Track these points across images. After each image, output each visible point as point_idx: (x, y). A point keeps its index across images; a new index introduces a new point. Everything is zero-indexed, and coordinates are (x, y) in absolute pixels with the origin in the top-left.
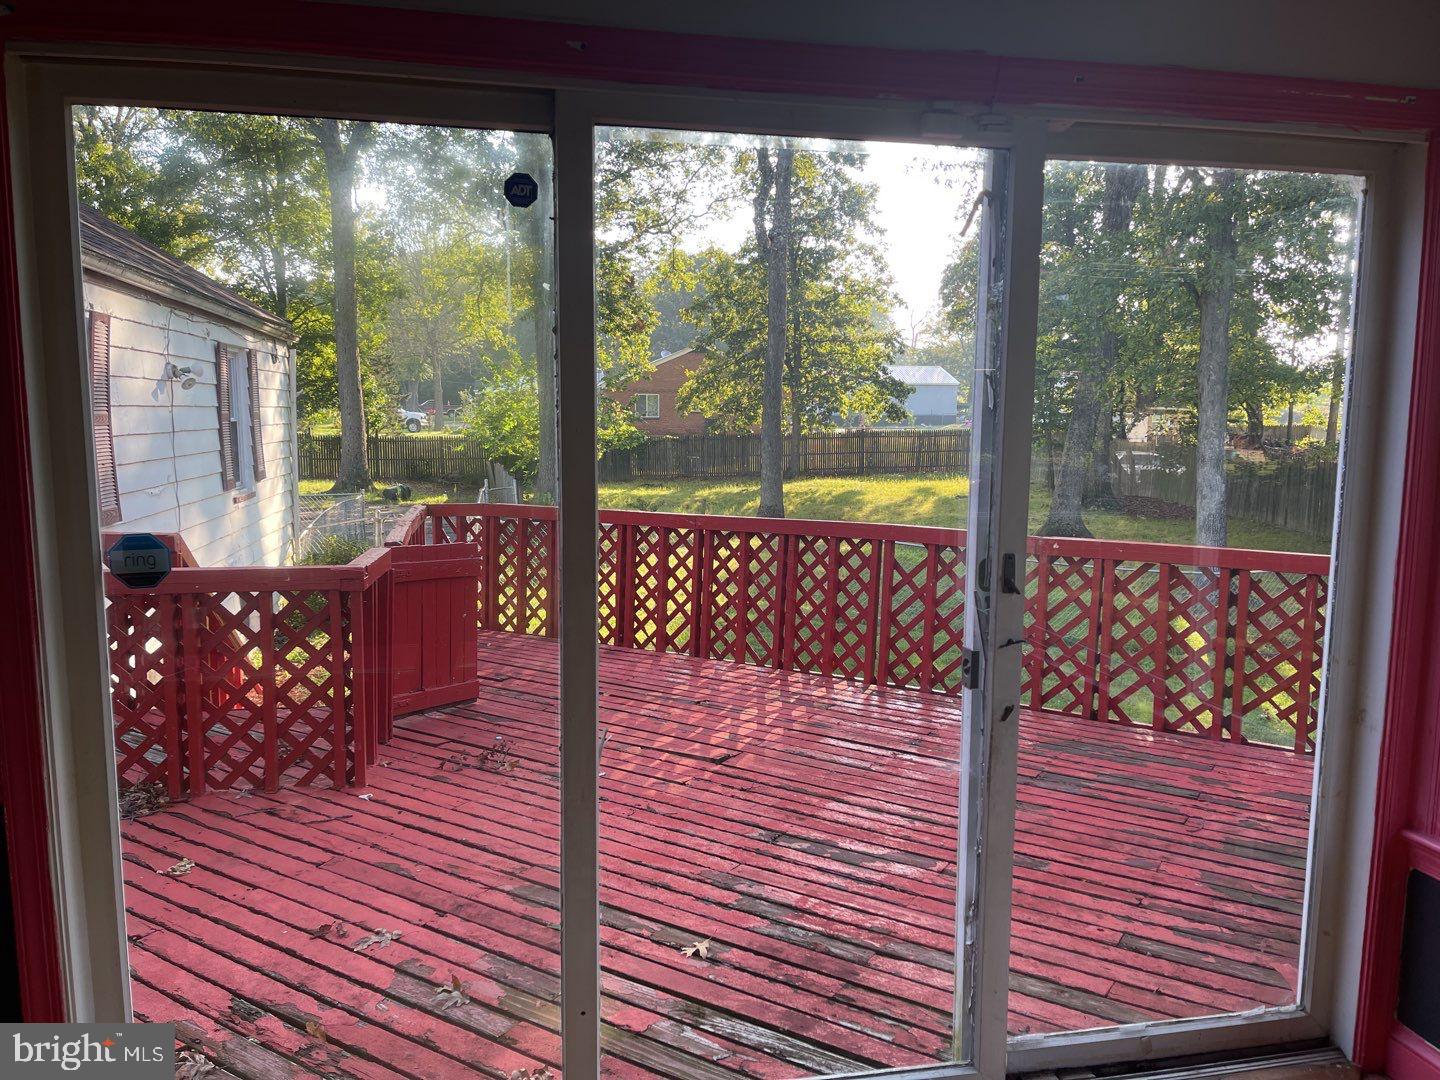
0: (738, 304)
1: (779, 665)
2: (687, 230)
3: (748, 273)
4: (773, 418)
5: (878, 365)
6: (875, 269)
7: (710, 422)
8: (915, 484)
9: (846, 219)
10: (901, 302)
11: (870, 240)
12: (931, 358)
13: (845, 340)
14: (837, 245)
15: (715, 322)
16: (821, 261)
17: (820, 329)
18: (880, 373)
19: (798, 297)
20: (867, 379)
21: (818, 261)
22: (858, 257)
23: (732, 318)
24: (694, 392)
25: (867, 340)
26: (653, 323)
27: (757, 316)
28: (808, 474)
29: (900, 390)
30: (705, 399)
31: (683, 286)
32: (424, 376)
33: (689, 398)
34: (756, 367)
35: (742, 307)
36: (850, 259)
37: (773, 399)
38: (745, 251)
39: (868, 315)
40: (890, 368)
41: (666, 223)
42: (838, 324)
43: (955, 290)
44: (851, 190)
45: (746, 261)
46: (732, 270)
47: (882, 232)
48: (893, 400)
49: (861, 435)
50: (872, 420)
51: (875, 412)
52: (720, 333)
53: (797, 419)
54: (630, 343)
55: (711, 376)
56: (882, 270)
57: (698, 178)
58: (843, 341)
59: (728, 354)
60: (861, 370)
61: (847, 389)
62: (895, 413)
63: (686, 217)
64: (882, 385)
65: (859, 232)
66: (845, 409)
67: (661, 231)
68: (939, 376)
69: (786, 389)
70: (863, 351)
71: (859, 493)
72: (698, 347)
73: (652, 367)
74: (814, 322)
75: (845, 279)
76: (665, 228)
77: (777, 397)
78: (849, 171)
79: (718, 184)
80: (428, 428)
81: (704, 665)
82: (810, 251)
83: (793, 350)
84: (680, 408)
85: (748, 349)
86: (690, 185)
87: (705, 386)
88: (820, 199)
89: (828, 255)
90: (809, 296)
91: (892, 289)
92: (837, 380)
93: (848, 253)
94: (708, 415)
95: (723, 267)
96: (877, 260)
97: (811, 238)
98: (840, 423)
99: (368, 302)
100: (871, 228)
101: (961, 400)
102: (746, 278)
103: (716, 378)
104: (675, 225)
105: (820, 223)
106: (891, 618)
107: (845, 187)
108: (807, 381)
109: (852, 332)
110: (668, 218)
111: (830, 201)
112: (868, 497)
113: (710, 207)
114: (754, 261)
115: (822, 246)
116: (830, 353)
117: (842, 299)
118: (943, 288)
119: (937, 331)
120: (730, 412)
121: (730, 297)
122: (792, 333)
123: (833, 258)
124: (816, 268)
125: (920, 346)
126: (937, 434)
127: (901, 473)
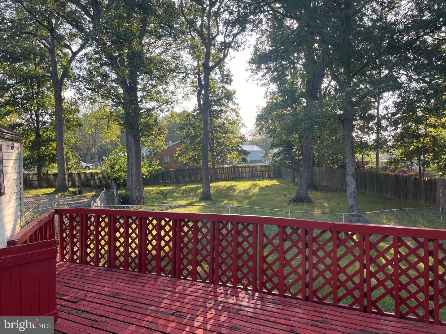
0: (193, 127)
1: (212, 282)
2: (176, 104)
3: (196, 117)
4: (206, 162)
5: (238, 145)
6: (236, 116)
7: (186, 164)
8: (251, 183)
9: (226, 100)
10: (244, 126)
11: (234, 107)
12: (253, 143)
13: (228, 138)
14: (224, 108)
15: (186, 132)
16: (219, 114)
17: (219, 134)
18: (239, 148)
19: (212, 124)
20: (235, 150)
21: (218, 113)
22: (230, 112)
23: (192, 131)
24: (180, 155)
25: (234, 138)
26: (166, 133)
27: (199, 131)
28: (218, 180)
29: (245, 153)
30: (183, 157)
31: (175, 121)
32: (92, 152)
33: (178, 157)
34: (199, 147)
35: (194, 128)
36: (228, 113)
37: (205, 157)
38: (195, 111)
39: (234, 130)
40: (242, 146)
41: (169, 102)
42: (225, 133)
43: (260, 122)
44: (227, 91)
45: (195, 114)
46: (191, 116)
47: (238, 104)
48: (243, 156)
49: (234, 167)
50: (237, 162)
51: (238, 160)
52: (188, 136)
53: (213, 163)
54: (158, 140)
55: (185, 150)
56: (238, 116)
57: (179, 88)
58: (227, 138)
59: (190, 142)
60: (233, 147)
61: (229, 153)
62: (244, 160)
63: (176, 100)
64: (240, 151)
65: (230, 105)
66: (228, 159)
67: (167, 105)
68: (256, 148)
69: (210, 153)
70: (233, 141)
71: (234, 186)
72: (181, 140)
73: (166, 147)
74: (218, 132)
75: (226, 119)
76: (169, 103)
77: (207, 156)
78: (227, 86)
79: (186, 89)
80: (92, 169)
81: (178, 284)
82: (216, 110)
83: (211, 141)
84: (175, 160)
85: (197, 141)
86: (177, 90)
87: (183, 153)
88: (218, 94)
89: (221, 111)
90: (216, 124)
91: (242, 122)
92: (225, 150)
93: (227, 111)
94: (185, 162)
95: (188, 115)
96: (236, 113)
97: (215, 106)
98: (227, 164)
99: (68, 128)
100: (234, 103)
101: (263, 155)
102: (196, 119)
103: (187, 150)
104: (172, 103)
105: (219, 102)
106: (264, 259)
107: (225, 91)
108: (216, 151)
109: (230, 135)
110: (170, 100)
111: (221, 95)
112: (237, 187)
113: (183, 97)
114: (198, 114)
115: (219, 109)
116: (223, 142)
117: (226, 125)
118: (256, 122)
119: (254, 135)
120: (192, 161)
121: (190, 125)
122: (211, 136)
123: (223, 113)
124: (218, 116)
125: (249, 139)
126: (257, 166)
127: (247, 179)
